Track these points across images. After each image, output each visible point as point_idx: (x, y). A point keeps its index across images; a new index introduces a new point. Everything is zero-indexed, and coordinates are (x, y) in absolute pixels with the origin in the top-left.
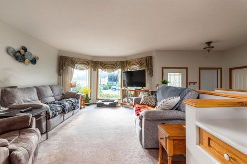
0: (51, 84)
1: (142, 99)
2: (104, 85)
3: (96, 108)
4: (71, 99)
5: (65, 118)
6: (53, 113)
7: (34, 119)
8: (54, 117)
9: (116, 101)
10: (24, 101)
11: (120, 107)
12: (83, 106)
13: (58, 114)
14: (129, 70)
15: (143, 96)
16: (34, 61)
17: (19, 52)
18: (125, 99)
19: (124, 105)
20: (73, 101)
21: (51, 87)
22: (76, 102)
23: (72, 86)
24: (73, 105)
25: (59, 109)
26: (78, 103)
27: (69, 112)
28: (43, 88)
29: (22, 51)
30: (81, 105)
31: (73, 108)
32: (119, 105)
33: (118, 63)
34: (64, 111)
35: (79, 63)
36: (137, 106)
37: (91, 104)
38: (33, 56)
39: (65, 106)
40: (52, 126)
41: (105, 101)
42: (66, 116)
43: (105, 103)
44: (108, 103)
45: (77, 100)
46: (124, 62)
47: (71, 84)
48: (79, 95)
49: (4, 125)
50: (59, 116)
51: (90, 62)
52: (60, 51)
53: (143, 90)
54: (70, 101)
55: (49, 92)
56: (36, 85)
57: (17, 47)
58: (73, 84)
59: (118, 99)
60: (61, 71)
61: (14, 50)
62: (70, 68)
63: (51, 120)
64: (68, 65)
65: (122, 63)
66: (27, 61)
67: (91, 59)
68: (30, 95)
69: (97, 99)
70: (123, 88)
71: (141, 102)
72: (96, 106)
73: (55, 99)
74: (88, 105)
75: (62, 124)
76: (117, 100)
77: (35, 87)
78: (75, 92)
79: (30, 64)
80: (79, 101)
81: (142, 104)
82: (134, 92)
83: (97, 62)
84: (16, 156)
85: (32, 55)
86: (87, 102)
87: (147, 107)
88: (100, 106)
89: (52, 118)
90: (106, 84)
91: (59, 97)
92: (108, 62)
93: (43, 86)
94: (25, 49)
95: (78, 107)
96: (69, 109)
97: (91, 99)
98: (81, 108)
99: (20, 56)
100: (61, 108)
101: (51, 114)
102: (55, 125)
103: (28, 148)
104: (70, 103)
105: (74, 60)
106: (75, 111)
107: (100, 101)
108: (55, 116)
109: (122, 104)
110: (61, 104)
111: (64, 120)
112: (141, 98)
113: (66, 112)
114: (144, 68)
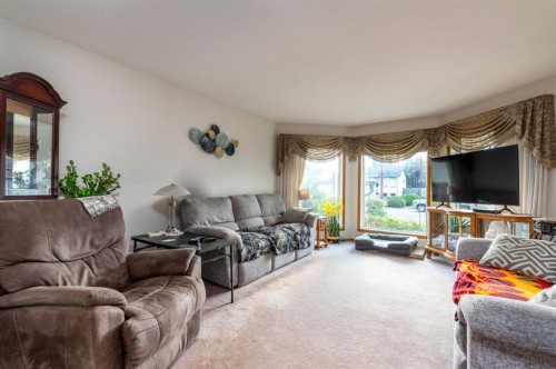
0: (258, 192)
1: (492, 248)
2: (393, 195)
3: (352, 252)
4: (292, 225)
5: (277, 265)
6: (249, 252)
7: (199, 259)
8: (251, 259)
9: (410, 241)
10: (209, 222)
11: (421, 258)
12: (322, 243)
13: (261, 254)
14: (453, 152)
15: (501, 236)
16: (230, 150)
17: (207, 135)
18: (441, 239)
19: (437, 254)
20: (298, 229)
21: (259, 197)
22: (302, 232)
23: (301, 197)
24: (295, 238)
25: (263, 243)
26: (309, 234)
27: (284, 252)
28: (244, 200)
29: (212, 133)
30: (318, 239)
31: (296, 245)
32: (421, 253)
33: (418, 136)
34: (272, 250)
35: (315, 146)
36: (464, 267)
37: (344, 241)
38: (229, 140)
39: (276, 240)
40: (246, 278)
41: (379, 238)
42: (280, 260)
43: (378, 243)
44: (384, 244)
45: (306, 229)
46: (435, 130)
47: (299, 192)
48: (312, 218)
49: (154, 262)
50: (262, 258)
51: (341, 142)
52: (279, 124)
53: (505, 214)
54: (291, 229)
55: (255, 208)
56: (232, 194)
57: (204, 127)
58: (303, 193)
59: (419, 237)
60: (281, 165)
61: (200, 132)
62: (297, 158)
63: (246, 265)
64: (294, 152)
65: (430, 135)
66: (218, 149)
67: (342, 133)
68: (220, 212)
69: (359, 230)
70: (434, 206)
71: (485, 257)
72: (352, 246)
73: (265, 222)
74: (336, 242)
75: (269, 276)
76: (416, 238)
77: (230, 197)
78: (304, 209)
79: (225, 155)
80: (313, 231)
81: (488, 265)
82: (469, 219)
83: (358, 138)
84: (129, 328)
85: (226, 138)
86: (333, 234)
87: (510, 278)
88: (364, 247)
89: (246, 260)
90: (400, 194)
91: (272, 219)
92: (387, 135)
93: (245, 196)
94: (215, 129)
95: (309, 245)
96: (285, 246)
97: (343, 229)
98: (317, 248)
99: (209, 142)
100: (268, 243)
101: (244, 253)
102: (254, 276)
103: (162, 319)
104: (289, 235)
105: (306, 140)
106: (301, 253)
107: (365, 237)
108: (254, 257)
109: (429, 253)
110: (268, 234)
111: (273, 269)
112: (489, 243)
113: (278, 251)
114: (513, 142)
